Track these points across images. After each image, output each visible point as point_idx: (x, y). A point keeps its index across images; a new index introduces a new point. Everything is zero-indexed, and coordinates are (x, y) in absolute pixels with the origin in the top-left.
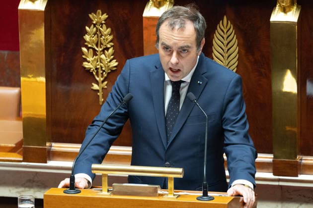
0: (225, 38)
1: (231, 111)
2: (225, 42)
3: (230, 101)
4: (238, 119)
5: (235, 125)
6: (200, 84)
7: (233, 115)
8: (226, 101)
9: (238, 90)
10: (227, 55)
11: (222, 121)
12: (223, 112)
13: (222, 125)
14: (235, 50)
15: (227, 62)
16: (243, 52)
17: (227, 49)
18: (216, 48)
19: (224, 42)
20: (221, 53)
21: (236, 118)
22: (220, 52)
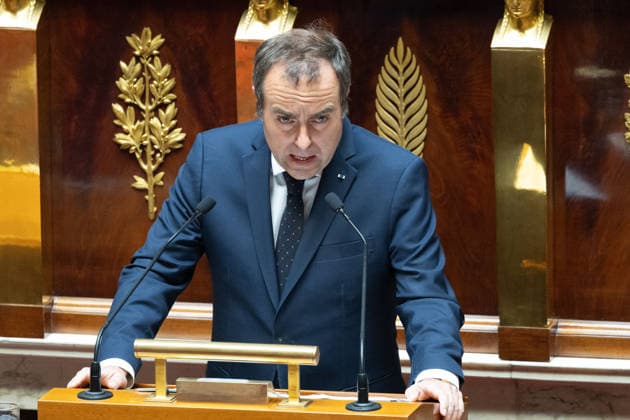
0: (401, 83)
1: (407, 232)
2: (402, 91)
3: (402, 212)
4: (421, 248)
5: (416, 261)
6: (341, 179)
7: (411, 240)
8: (394, 212)
9: (419, 188)
10: (405, 117)
11: (390, 254)
12: (390, 234)
13: (390, 261)
14: (421, 105)
15: (405, 131)
16: (437, 110)
17: (404, 104)
18: (382, 102)
19: (399, 91)
20: (393, 112)
21: (417, 245)
22: (390, 109)
